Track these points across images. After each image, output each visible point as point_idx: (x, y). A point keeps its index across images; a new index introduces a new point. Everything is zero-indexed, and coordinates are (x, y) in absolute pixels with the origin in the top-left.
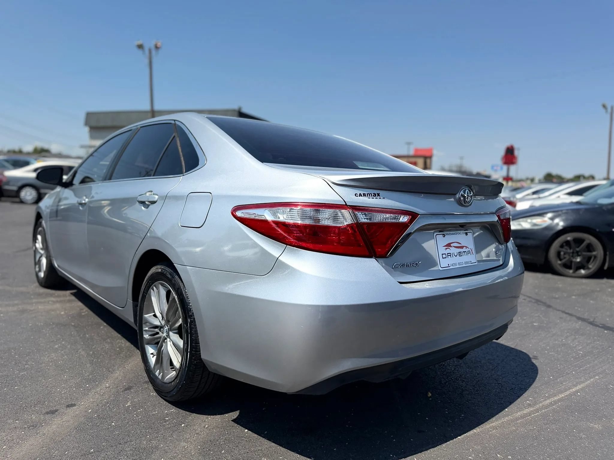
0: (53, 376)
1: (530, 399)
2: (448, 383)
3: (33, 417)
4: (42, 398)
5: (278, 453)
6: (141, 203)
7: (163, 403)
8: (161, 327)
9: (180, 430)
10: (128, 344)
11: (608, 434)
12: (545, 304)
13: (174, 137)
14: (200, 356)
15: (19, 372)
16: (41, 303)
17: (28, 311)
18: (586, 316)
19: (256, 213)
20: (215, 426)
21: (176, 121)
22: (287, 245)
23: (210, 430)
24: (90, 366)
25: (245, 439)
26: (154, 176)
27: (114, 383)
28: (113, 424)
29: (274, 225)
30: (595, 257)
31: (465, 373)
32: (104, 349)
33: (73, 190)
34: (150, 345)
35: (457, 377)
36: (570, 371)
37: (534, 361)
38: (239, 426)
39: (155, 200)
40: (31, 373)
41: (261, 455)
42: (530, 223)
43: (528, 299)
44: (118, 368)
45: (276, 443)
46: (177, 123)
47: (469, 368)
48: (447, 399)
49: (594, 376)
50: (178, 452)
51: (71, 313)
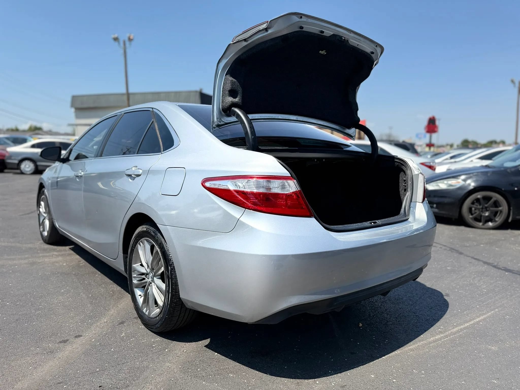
0: (62, 314)
1: (441, 327)
2: (376, 316)
3: (50, 345)
4: (55, 331)
5: (242, 370)
6: (129, 176)
7: (150, 334)
8: (147, 274)
9: (164, 354)
10: (119, 288)
11: (502, 353)
12: (457, 251)
13: (153, 122)
14: (179, 296)
15: (35, 311)
16: (47, 256)
17: (37, 263)
18: (491, 261)
19: (221, 184)
20: (191, 350)
21: (153, 109)
22: (246, 208)
23: (188, 354)
24: (91, 306)
25: (216, 360)
26: (137, 154)
27: (110, 319)
28: (113, 350)
29: (236, 194)
30: (501, 212)
31: (389, 308)
32: (100, 292)
33: (70, 165)
34: (138, 289)
35: (383, 311)
36: (475, 305)
37: (446, 298)
38: (210, 350)
39: (140, 173)
40: (45, 312)
41: (228, 372)
42: (446, 184)
43: (444, 248)
44: (113, 307)
45: (239, 363)
46: (154, 110)
47: (393, 304)
48: (375, 328)
49: (494, 309)
50: (164, 370)
51: (71, 265)
